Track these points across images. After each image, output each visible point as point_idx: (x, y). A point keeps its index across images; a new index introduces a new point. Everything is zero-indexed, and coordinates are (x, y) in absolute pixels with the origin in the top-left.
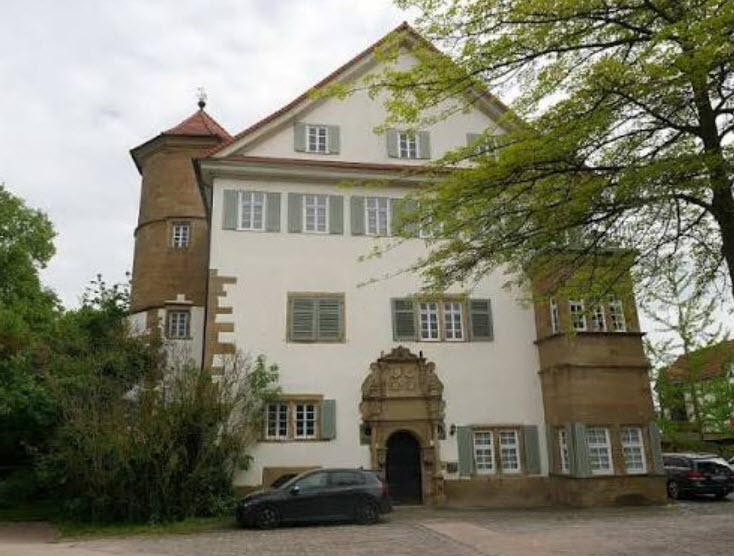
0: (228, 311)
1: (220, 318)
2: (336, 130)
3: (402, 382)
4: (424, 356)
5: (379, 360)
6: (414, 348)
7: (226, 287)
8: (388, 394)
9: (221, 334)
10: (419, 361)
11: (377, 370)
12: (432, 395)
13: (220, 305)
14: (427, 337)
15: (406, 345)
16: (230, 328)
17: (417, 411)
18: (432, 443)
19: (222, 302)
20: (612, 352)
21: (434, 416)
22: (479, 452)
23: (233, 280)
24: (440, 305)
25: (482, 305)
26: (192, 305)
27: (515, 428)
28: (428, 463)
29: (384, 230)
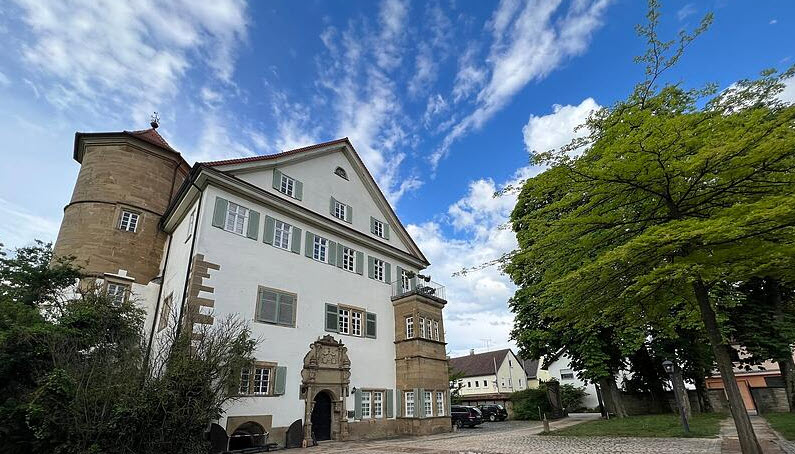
0: (211, 290)
1: (202, 294)
2: (300, 185)
3: (329, 356)
4: (342, 343)
5: (316, 343)
6: (337, 338)
7: (210, 271)
8: (321, 365)
9: (202, 307)
10: (340, 346)
11: (315, 349)
12: (344, 368)
13: (203, 285)
14: (342, 331)
15: (332, 334)
16: (210, 303)
17: (336, 378)
18: (341, 399)
20: (435, 351)
21: (344, 381)
22: (364, 405)
23: (216, 267)
24: (350, 313)
25: (372, 317)
26: (133, 281)
27: (383, 391)
28: (337, 412)
29: (323, 259)
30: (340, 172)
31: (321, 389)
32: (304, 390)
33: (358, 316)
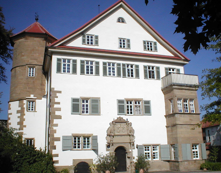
0: (59, 103)
1: (56, 106)
2: (97, 37)
3: (121, 129)
4: (128, 120)
5: (113, 122)
6: (125, 117)
7: (58, 94)
8: (116, 134)
9: (56, 112)
10: (126, 122)
11: (112, 125)
12: (131, 134)
13: (56, 101)
14: (129, 114)
15: (121, 116)
16: (59, 109)
17: (127, 139)
18: (130, 150)
19: (56, 100)
20: (190, 120)
21: (131, 141)
22: (146, 154)
23: (60, 92)
24: (133, 102)
25: (147, 102)
26: (36, 99)
27: (158, 145)
28: (129, 158)
29: (114, 75)
30: (121, 20)
31: (118, 145)
32: (108, 146)
33: (139, 103)
